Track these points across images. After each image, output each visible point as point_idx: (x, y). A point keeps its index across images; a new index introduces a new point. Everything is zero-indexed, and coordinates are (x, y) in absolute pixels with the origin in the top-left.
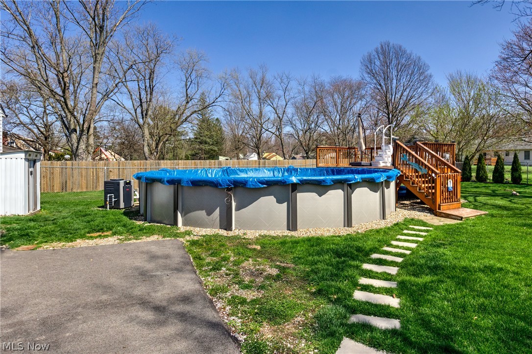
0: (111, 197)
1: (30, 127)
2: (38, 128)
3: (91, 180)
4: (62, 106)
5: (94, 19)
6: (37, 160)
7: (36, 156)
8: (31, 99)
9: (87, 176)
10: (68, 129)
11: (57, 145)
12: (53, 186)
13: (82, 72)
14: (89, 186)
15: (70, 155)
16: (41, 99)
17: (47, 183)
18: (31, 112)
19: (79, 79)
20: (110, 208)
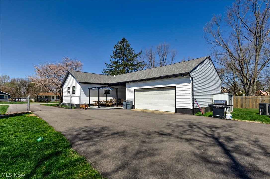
0: (262, 110)
1: (228, 84)
2: (231, 84)
3: (254, 104)
4: (241, 75)
5: (255, 34)
6: (232, 96)
7: (232, 94)
8: (229, 73)
9: (252, 103)
10: (243, 83)
11: (239, 90)
12: (238, 105)
13: (250, 57)
14: (253, 107)
15: (245, 94)
16: (232, 72)
17: (235, 104)
18: (229, 78)
19: (249, 61)
20: (261, 114)
